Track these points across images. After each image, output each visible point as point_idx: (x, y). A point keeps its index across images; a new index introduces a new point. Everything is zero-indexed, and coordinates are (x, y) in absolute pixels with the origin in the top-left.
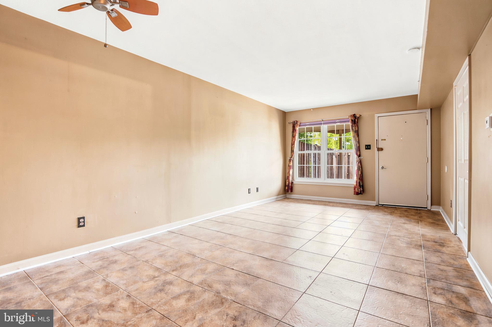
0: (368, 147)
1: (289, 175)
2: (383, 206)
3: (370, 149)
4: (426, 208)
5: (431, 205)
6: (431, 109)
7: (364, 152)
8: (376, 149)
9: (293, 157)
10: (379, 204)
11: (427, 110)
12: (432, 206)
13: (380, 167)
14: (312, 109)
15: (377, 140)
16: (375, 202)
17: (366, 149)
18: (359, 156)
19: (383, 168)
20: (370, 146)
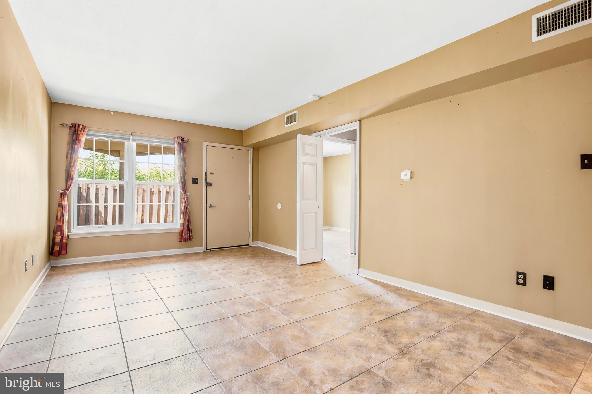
0: (195, 181)
1: (63, 223)
2: (212, 250)
3: (197, 183)
4: (248, 245)
5: (252, 241)
6: (253, 148)
7: (191, 186)
8: (204, 184)
9: (70, 190)
10: (207, 249)
11: (250, 148)
12: (254, 242)
13: (208, 205)
14: (113, 111)
15: (205, 173)
16: (204, 247)
17: (193, 183)
18: (185, 192)
19: (211, 206)
20: (197, 179)
